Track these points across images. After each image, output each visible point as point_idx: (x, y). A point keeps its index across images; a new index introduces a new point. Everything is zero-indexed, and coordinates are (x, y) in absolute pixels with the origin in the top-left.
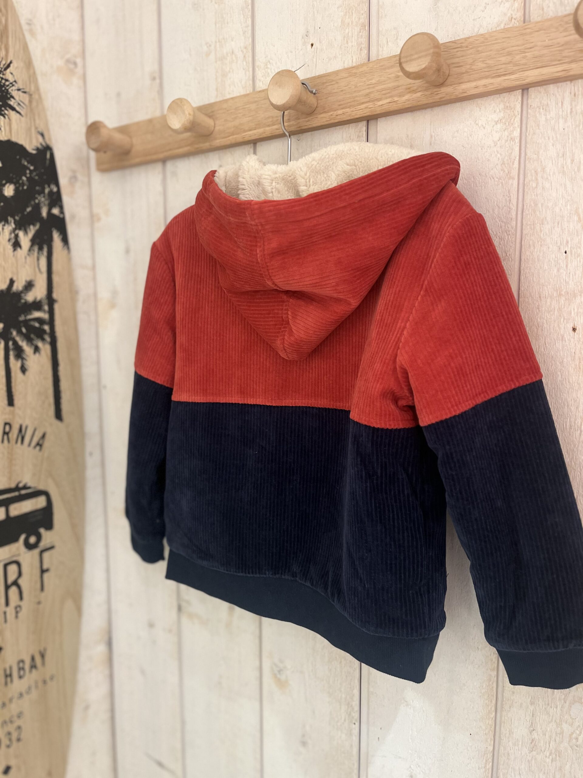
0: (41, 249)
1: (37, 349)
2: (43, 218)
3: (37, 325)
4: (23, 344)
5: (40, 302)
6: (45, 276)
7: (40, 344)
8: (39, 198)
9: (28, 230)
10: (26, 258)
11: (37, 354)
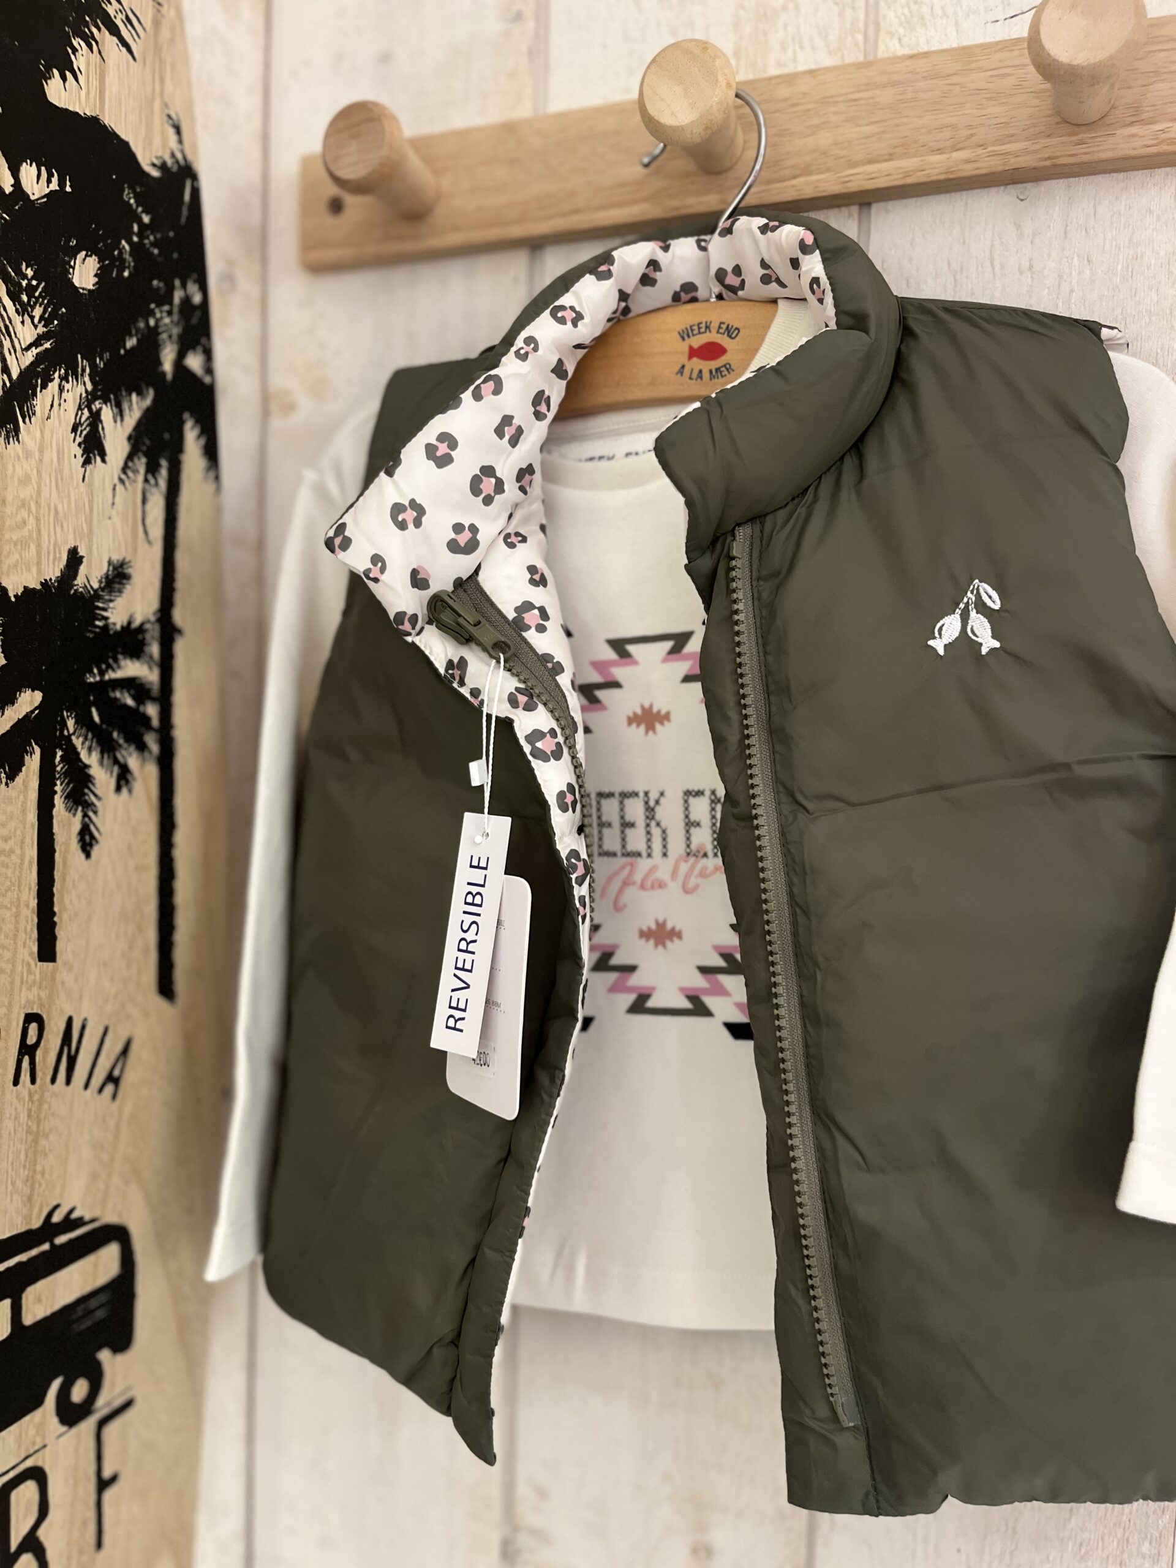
0: (152, 469)
1: (124, 778)
2: (164, 374)
3: (130, 702)
4: (91, 759)
5: (141, 629)
6: (157, 551)
7: (133, 761)
8: (158, 315)
9: (125, 406)
10: (114, 489)
11: (125, 791)
